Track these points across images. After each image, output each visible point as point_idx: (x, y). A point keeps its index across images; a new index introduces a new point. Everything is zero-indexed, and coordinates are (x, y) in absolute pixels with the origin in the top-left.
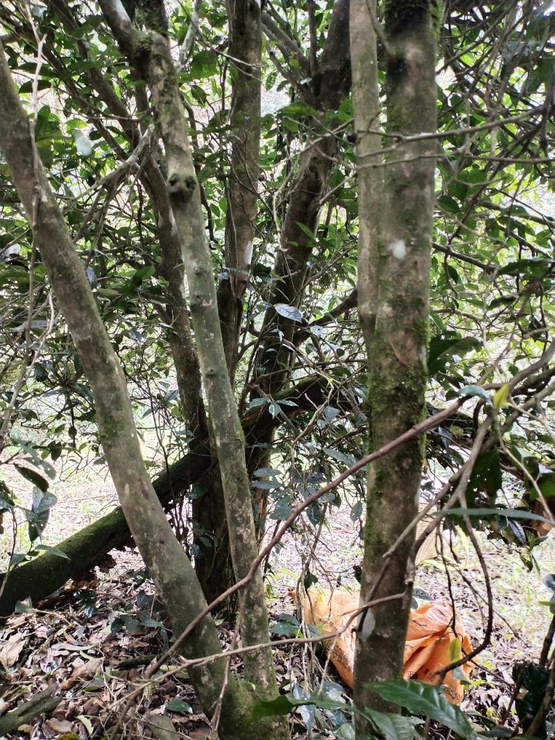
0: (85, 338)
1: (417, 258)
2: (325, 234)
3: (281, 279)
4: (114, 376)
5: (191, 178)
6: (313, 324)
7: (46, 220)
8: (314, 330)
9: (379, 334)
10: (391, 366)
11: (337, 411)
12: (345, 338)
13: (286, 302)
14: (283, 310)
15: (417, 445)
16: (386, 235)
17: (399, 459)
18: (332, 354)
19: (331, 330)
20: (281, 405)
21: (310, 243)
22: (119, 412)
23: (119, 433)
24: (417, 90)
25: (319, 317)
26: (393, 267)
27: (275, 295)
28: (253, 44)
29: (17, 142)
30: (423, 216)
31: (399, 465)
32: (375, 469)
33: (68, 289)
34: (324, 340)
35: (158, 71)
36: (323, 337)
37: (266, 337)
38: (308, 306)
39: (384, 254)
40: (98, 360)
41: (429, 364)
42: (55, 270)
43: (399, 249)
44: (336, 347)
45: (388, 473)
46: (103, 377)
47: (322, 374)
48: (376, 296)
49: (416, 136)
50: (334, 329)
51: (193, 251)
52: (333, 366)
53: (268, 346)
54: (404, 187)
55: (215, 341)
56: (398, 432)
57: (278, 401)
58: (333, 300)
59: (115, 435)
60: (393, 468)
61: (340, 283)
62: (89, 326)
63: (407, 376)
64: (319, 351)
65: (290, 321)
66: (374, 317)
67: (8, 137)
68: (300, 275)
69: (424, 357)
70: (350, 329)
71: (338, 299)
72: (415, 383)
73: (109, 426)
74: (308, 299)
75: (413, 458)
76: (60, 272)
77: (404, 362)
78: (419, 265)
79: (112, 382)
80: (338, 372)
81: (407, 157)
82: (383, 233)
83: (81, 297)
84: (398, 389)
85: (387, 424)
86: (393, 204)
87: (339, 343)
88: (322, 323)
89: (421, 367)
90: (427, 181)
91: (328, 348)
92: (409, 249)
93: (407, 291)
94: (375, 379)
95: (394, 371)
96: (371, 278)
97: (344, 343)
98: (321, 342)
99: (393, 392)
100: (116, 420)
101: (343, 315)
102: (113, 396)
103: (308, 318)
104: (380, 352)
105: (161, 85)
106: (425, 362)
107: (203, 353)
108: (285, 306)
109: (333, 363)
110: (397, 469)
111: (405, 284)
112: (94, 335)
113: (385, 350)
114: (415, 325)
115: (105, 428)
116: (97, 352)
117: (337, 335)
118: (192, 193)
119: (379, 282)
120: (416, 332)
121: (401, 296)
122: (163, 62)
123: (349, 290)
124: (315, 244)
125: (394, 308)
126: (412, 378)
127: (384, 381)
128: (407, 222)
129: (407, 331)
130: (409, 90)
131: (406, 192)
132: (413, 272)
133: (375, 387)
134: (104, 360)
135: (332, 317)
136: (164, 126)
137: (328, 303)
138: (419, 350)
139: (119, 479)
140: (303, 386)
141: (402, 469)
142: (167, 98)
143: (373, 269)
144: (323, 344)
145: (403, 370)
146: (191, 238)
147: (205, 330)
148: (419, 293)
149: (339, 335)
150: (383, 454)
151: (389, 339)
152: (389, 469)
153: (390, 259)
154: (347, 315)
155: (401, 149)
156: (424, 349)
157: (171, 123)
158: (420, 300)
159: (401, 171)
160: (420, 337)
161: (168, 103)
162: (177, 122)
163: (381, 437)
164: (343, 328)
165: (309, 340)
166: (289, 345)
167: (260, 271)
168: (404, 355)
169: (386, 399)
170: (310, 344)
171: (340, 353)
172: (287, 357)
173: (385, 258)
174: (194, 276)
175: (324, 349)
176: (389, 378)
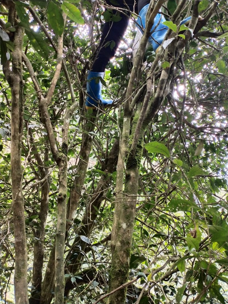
0: (19, 241)
1: (129, 229)
2: (102, 210)
3: (84, 225)
4: (25, 256)
5: (66, 195)
6: (93, 245)
7: (19, 202)
8: (94, 248)
9: (116, 251)
10: (118, 263)
11: (98, 283)
12: (105, 253)
13: (85, 235)
14: (83, 238)
15: (124, 292)
16: (121, 221)
17: (118, 296)
18: (99, 259)
19: (100, 249)
20: (76, 278)
21: (97, 213)
22: (24, 269)
23: (22, 277)
24: (133, 183)
25: (96, 242)
26: (122, 231)
27: (80, 232)
28: (88, 149)
29: (17, 178)
30: (132, 217)
31: (117, 299)
32: (109, 300)
33: (19, 223)
34: (97, 253)
35: (62, 164)
36: (97, 251)
37: (74, 248)
38: (92, 237)
39: (120, 226)
40: (21, 249)
41: (130, 263)
42: (16, 217)
43: (124, 226)
44: (101, 256)
45: (113, 302)
46: (21, 255)
47: (94, 266)
48: (116, 239)
49: (131, 195)
50: (101, 248)
51: (61, 217)
52: (98, 264)
53: (74, 252)
54: (127, 208)
55: (62, 247)
56: (118, 286)
57: (75, 276)
58: (102, 236)
59: (20, 278)
60: (115, 300)
61: (106, 229)
62: (22, 237)
63: (123, 266)
64: (94, 257)
65: (85, 243)
66: (115, 245)
67: (15, 177)
68: (91, 225)
69: (129, 261)
70: (107, 249)
71: (104, 236)
72: (125, 269)
73: (19, 274)
74: (93, 234)
75: (122, 297)
76: (18, 218)
77: (123, 262)
78: (129, 231)
79: (24, 258)
80: (100, 267)
81: (129, 200)
82: (120, 220)
83: (22, 227)
84: (120, 271)
85: (115, 283)
86: (124, 212)
87: (102, 255)
88: (97, 245)
89: (128, 264)
90: (134, 207)
91: (98, 256)
92: (127, 226)
93: (125, 239)
94: (113, 267)
95: (119, 265)
96: (116, 233)
97: (104, 255)
98: (96, 253)
99: (118, 272)
100: (22, 272)
101: (105, 243)
102: (23, 263)
103: (92, 242)
104: (116, 258)
105: (62, 168)
106: (129, 263)
107: (57, 251)
108: (84, 237)
109: (99, 262)
110: (116, 300)
111: (125, 236)
112: (22, 240)
113: (117, 257)
114: (127, 250)
115: (18, 275)
116: (22, 246)
117: (102, 251)
118: (65, 199)
119: (118, 234)
120: (127, 253)
121: (123, 240)
122: (64, 162)
123: (109, 233)
124: (99, 214)
125: (121, 244)
126: (124, 268)
127: (116, 268)
128: (127, 218)
129: (124, 251)
130: (131, 183)
131: (128, 210)
132: (128, 233)
133: (113, 269)
134: (23, 249)
135: (101, 243)
136: (61, 179)
137: (100, 237)
138: (127, 258)
139: (17, 295)
140: (85, 272)
141: (118, 300)
142: (63, 171)
143: (117, 230)
144: (96, 254)
145: (122, 264)
146: (62, 212)
147: (60, 243)
148: (129, 240)
149: (103, 251)
150: (112, 294)
151: (118, 253)
152: (114, 300)
153: (121, 228)
154: (107, 243)
155: (127, 198)
156: (129, 258)
157: (63, 179)
158: (129, 242)
159: (127, 204)
160: (128, 254)
161: (63, 173)
162: (65, 178)
163: (113, 287)
164: (105, 248)
165: (91, 252)
166: (83, 252)
167: (77, 221)
168: (123, 259)
169: (116, 274)
170: (91, 254)
171: (102, 259)
172: (81, 258)
173: (120, 228)
174: (60, 224)
175: (96, 256)
176: (117, 267)
